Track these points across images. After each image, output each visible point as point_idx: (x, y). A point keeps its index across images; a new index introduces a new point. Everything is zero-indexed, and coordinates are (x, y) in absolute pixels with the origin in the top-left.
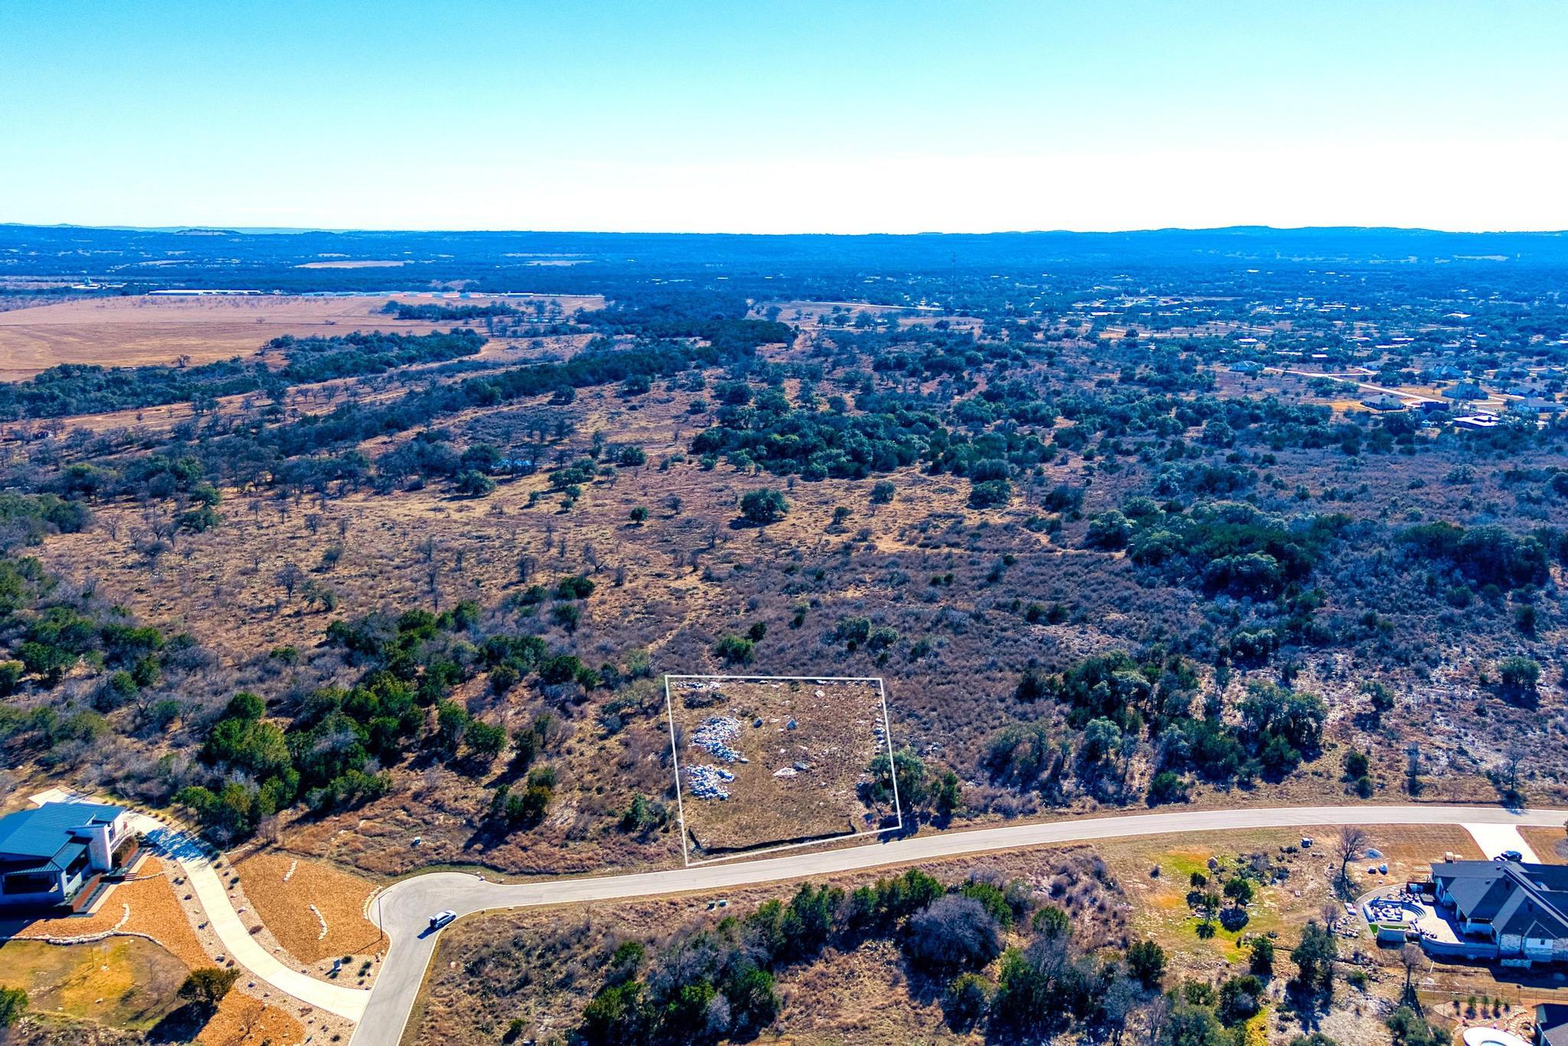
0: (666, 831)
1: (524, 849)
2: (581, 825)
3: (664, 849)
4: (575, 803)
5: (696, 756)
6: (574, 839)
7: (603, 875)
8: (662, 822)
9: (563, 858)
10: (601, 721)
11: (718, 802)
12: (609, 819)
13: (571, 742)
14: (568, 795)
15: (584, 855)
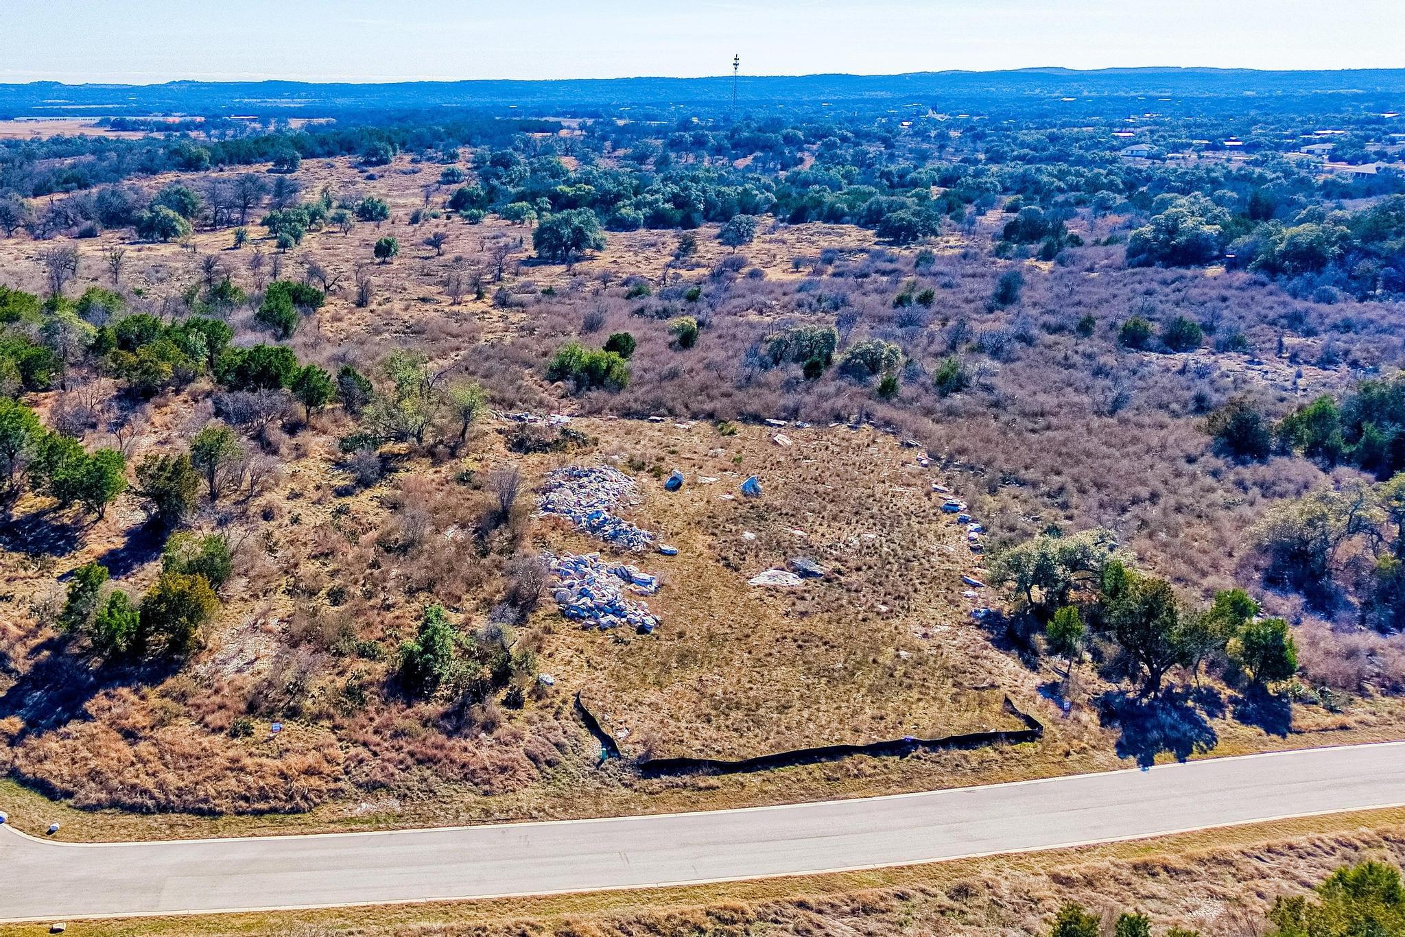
0: (514, 702)
1: (130, 735)
2: (288, 676)
3: (517, 753)
4: (273, 624)
5: (554, 537)
6: (270, 714)
7: (349, 824)
8: (502, 677)
9: (236, 766)
10: (339, 464)
11: (630, 634)
12: (362, 665)
13: (276, 497)
14: (260, 605)
15: (293, 760)
